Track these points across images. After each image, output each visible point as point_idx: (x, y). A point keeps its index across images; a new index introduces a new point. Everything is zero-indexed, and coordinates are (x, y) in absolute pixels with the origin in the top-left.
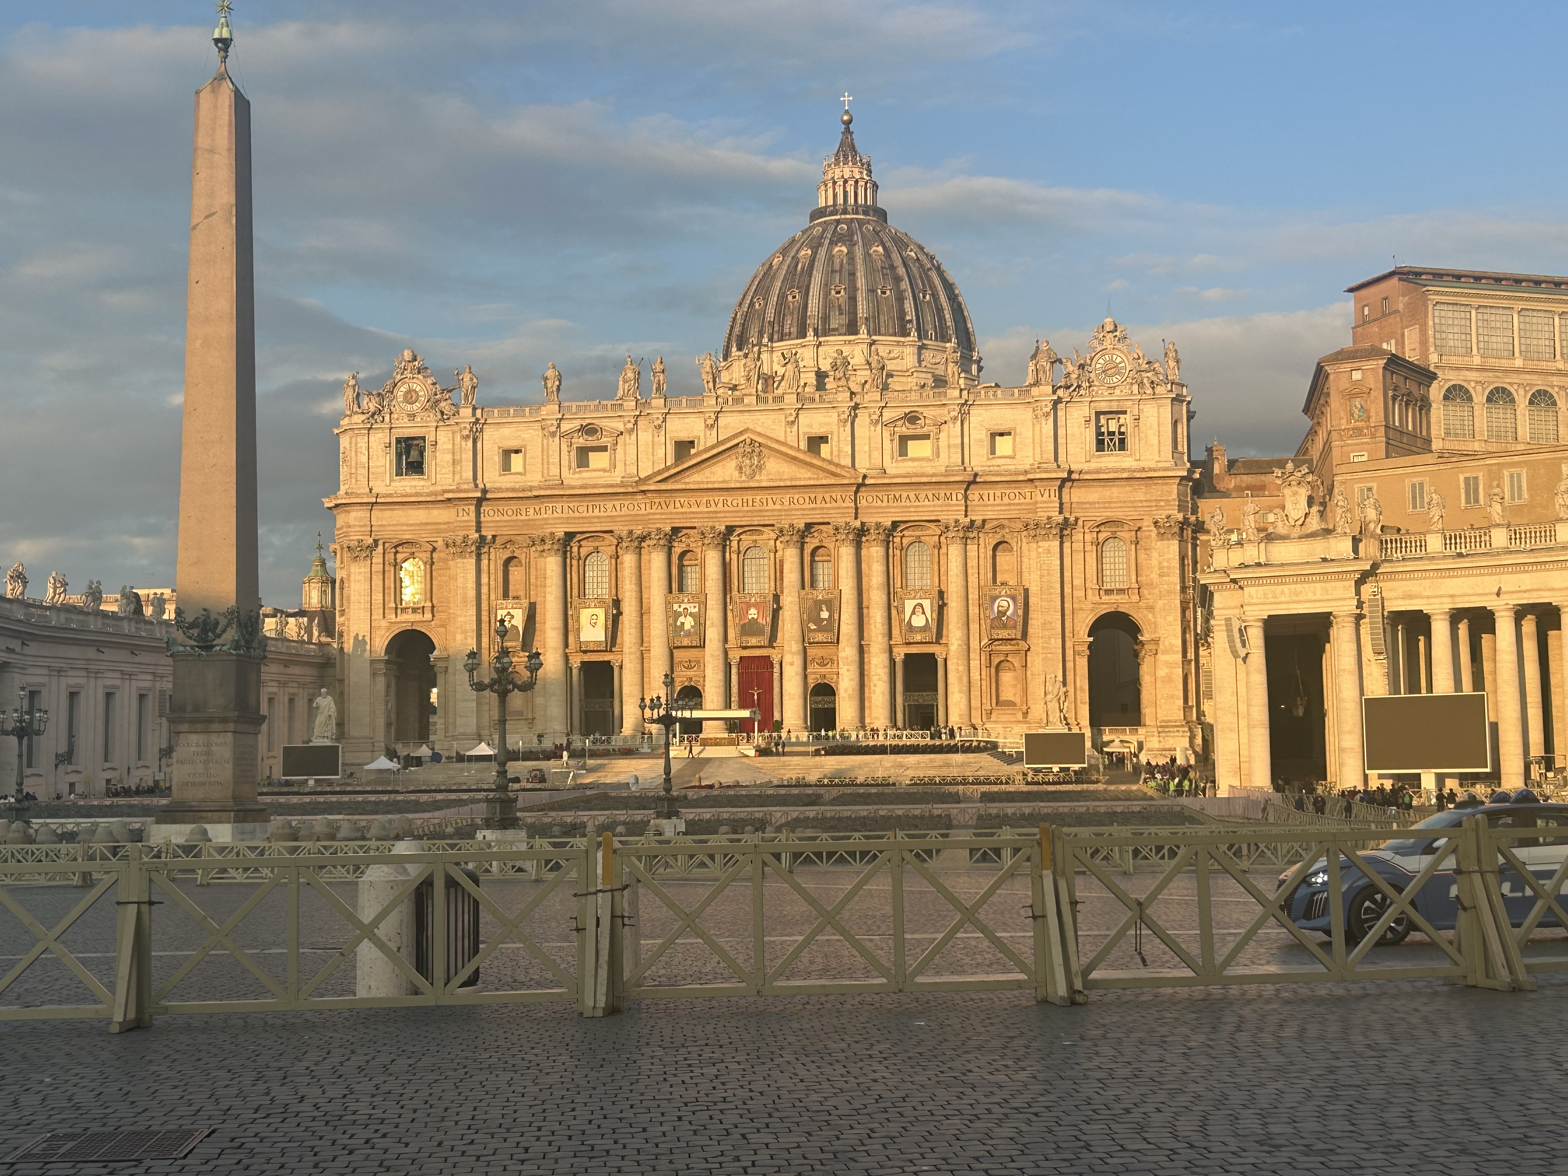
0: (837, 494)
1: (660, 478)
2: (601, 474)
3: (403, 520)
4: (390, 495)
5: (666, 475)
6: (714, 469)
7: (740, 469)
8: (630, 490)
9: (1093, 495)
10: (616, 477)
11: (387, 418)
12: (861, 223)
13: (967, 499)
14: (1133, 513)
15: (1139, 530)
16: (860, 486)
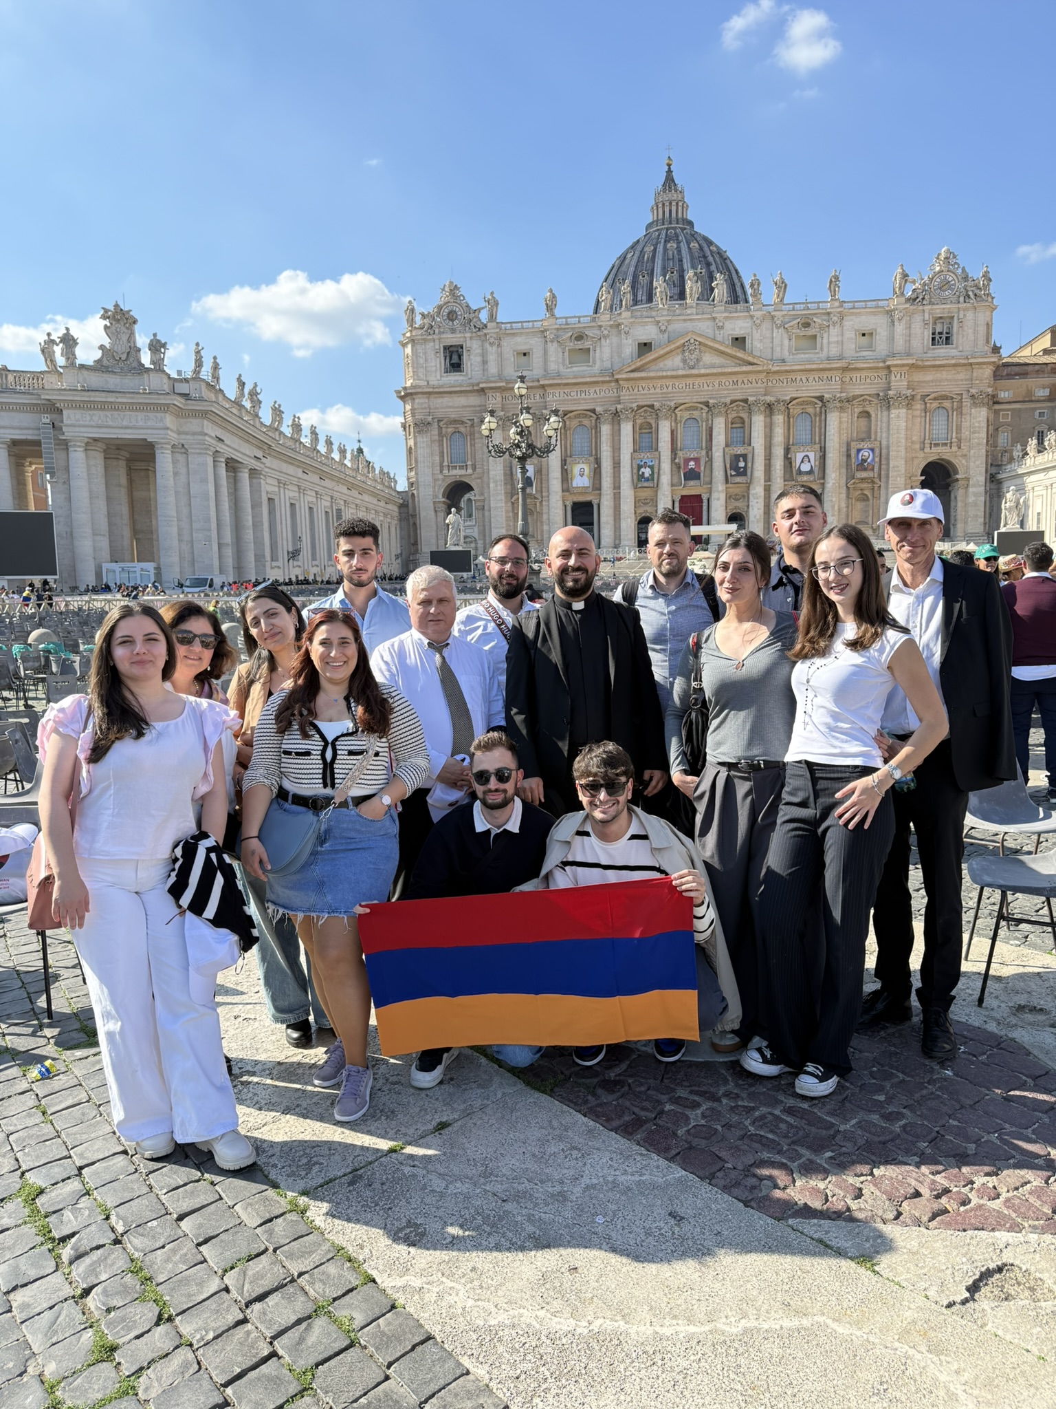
0: (752, 377)
1: (629, 369)
2: (585, 368)
3: (450, 404)
4: (441, 386)
5: (633, 367)
6: (666, 362)
7: (684, 361)
8: (608, 379)
9: (929, 376)
10: (596, 369)
11: (437, 331)
12: (683, 229)
13: (841, 379)
14: (957, 390)
15: (961, 401)
16: (768, 373)
